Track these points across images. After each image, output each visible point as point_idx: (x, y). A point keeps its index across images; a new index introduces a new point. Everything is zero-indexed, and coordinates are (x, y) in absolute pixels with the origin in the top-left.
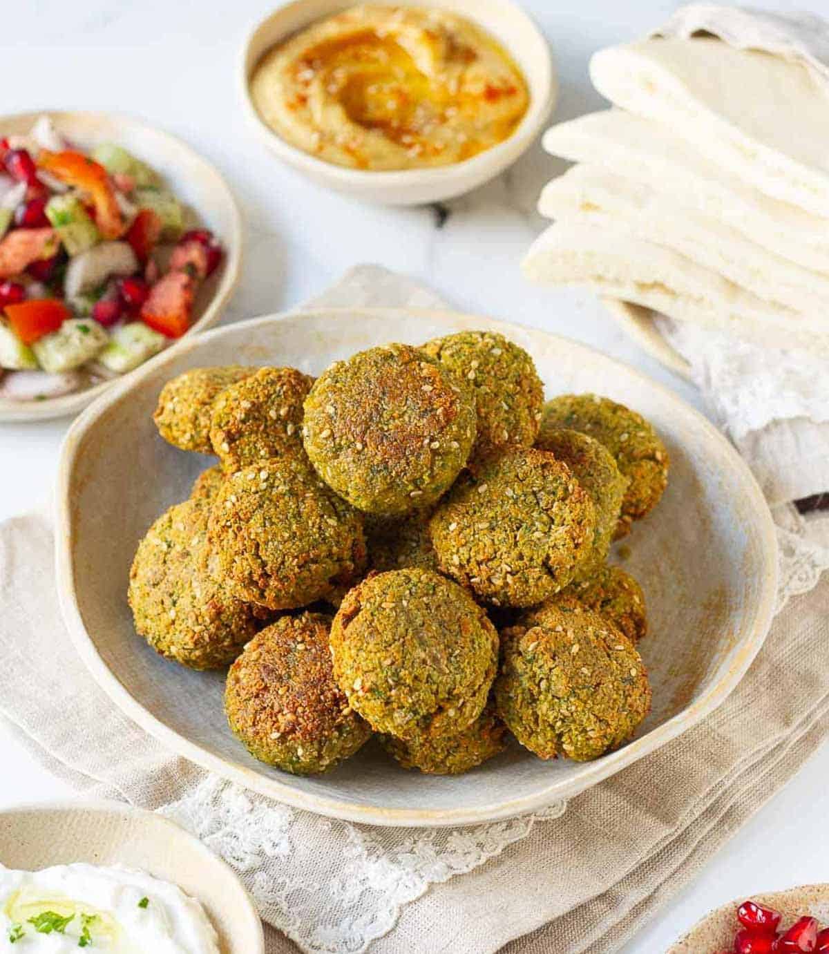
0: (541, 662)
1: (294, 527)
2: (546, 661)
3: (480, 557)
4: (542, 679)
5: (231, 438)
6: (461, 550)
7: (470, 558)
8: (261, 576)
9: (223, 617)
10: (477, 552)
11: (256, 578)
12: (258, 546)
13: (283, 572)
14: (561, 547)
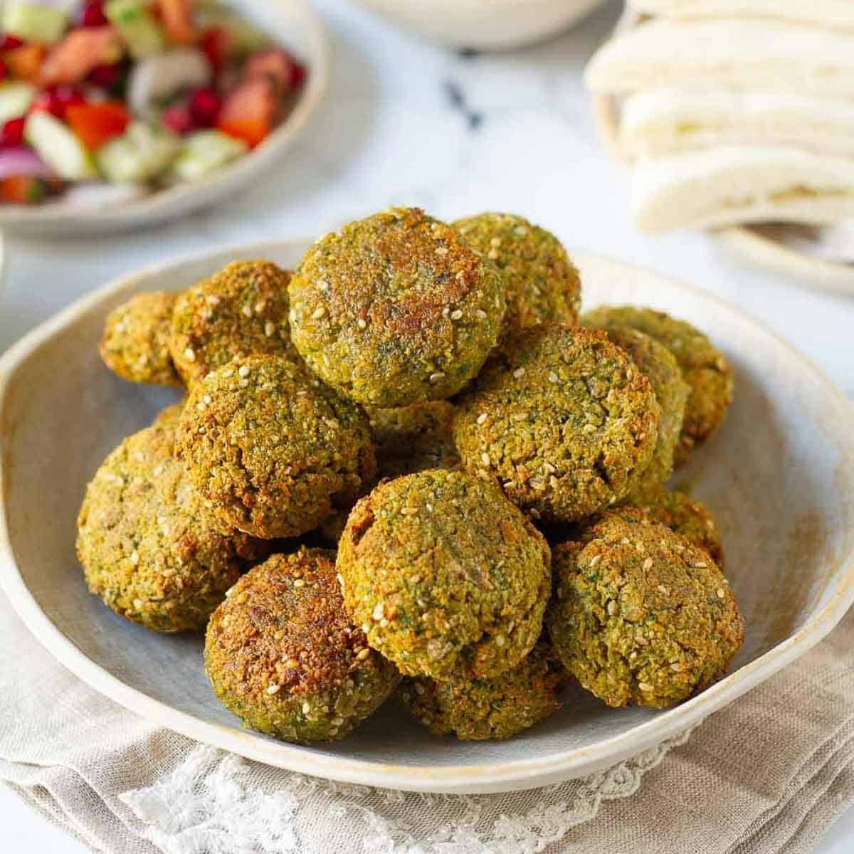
0: (606, 579)
1: (285, 430)
2: (613, 578)
3: (516, 456)
4: (609, 600)
5: (195, 343)
6: (492, 448)
7: (504, 456)
8: (245, 490)
9: (199, 556)
10: (513, 450)
11: (239, 493)
12: (240, 452)
13: (274, 485)
14: (618, 443)
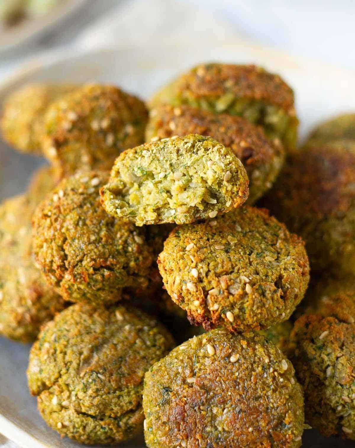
0: (329, 350)
2: (334, 350)
4: (328, 366)
5: (59, 144)
